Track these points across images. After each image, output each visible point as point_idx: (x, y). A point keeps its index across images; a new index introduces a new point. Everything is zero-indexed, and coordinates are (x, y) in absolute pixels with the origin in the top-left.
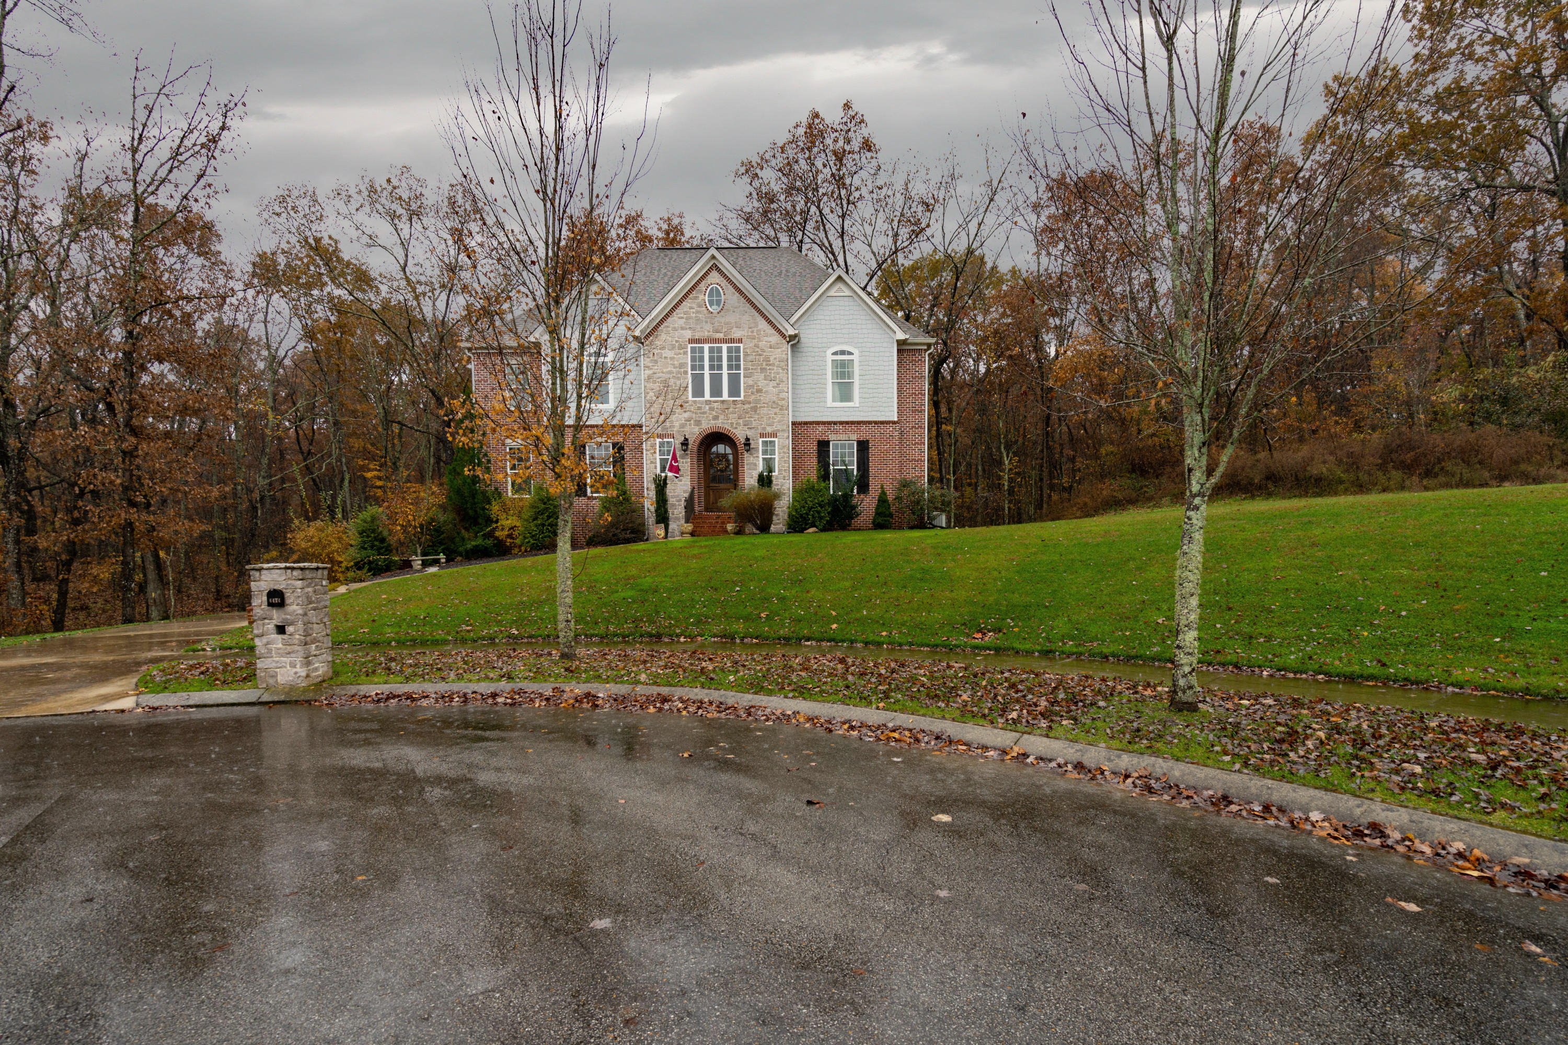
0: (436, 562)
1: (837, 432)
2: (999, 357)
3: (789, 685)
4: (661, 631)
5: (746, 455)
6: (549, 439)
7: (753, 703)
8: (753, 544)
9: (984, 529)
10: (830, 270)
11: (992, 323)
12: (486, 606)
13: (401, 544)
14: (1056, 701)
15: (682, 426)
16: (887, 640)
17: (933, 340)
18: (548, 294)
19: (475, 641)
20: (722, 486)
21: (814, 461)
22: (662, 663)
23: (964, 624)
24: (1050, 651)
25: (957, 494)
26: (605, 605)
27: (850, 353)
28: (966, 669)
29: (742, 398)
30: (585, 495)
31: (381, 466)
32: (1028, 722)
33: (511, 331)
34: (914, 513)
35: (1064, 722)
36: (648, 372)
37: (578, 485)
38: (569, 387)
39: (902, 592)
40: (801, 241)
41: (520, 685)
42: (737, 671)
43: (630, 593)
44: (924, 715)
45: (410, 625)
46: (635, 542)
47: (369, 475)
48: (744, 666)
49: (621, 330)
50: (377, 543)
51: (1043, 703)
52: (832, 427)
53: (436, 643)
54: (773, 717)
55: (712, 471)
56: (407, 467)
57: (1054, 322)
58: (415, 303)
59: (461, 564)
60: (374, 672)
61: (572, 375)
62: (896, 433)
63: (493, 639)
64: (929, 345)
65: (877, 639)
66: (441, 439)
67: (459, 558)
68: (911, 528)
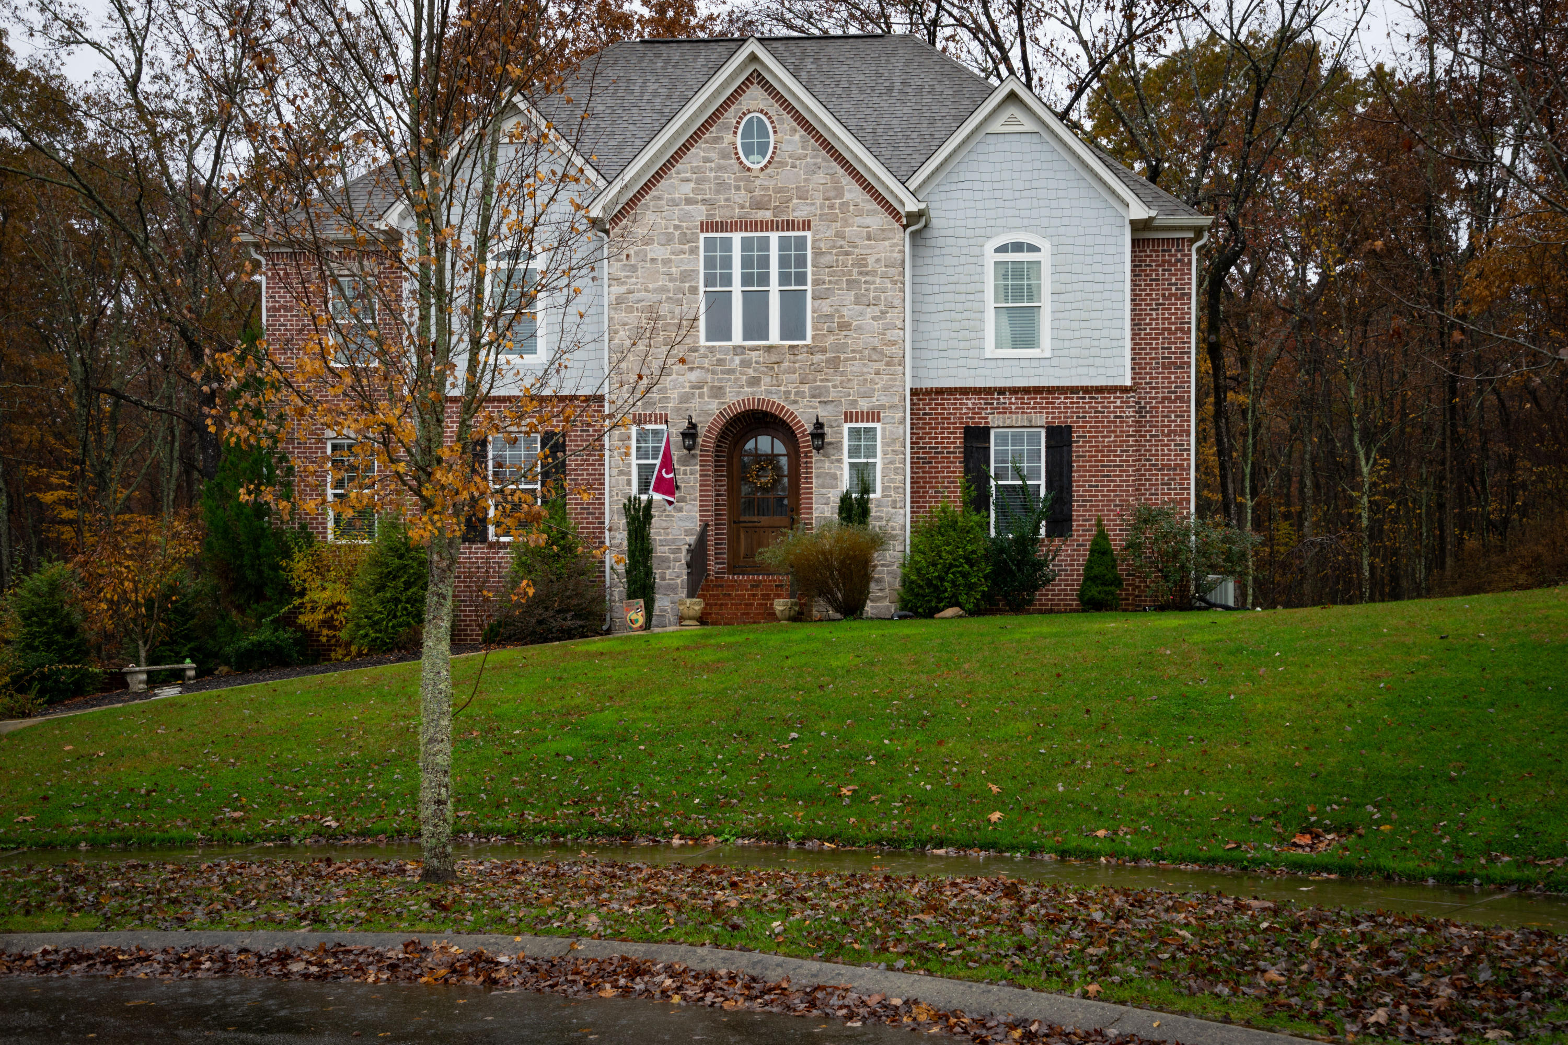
0: (176, 677)
1: (1004, 410)
2: (1348, 252)
3: (898, 941)
4: (634, 822)
5: (815, 457)
6: (411, 428)
7: (821, 981)
8: (827, 642)
9: (1314, 613)
10: (994, 81)
11: (1332, 183)
12: (274, 768)
13: (109, 637)
14: (1473, 988)
15: (685, 398)
16: (1108, 847)
17: (1207, 220)
18: (416, 135)
19: (250, 842)
20: (765, 520)
21: (958, 467)
22: (632, 892)
23: (1273, 815)
24: (1462, 876)
25: (1258, 538)
26: (518, 767)
27: (1033, 249)
28: (1276, 912)
29: (809, 341)
30: (484, 539)
31: (73, 479)
32: (1410, 1031)
33: (338, 210)
34: (1166, 578)
35: (1490, 1035)
36: (617, 289)
37: (468, 521)
38: (456, 325)
39: (1141, 746)
40: (935, 22)
41: (337, 936)
42: (789, 912)
43: (568, 744)
44: (1184, 1013)
45: (117, 807)
46: (583, 636)
47: (48, 497)
48: (803, 900)
49: (562, 209)
50: (58, 637)
51: (1445, 991)
52: (996, 399)
53: (170, 844)
54: (863, 1011)
55: (745, 489)
56: (126, 482)
57: (1468, 177)
58: (152, 154)
59: (226, 680)
60: (41, 906)
61: (461, 300)
62: (1130, 412)
63: (285, 838)
64: (1199, 231)
65: (1087, 844)
66: (195, 426)
67: (224, 669)
68: (1162, 608)
